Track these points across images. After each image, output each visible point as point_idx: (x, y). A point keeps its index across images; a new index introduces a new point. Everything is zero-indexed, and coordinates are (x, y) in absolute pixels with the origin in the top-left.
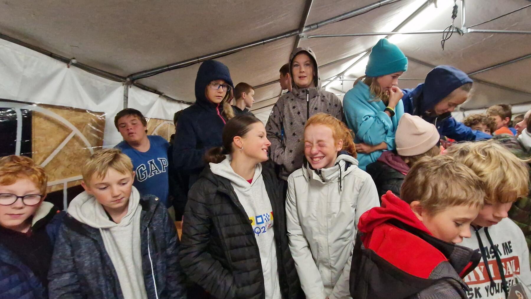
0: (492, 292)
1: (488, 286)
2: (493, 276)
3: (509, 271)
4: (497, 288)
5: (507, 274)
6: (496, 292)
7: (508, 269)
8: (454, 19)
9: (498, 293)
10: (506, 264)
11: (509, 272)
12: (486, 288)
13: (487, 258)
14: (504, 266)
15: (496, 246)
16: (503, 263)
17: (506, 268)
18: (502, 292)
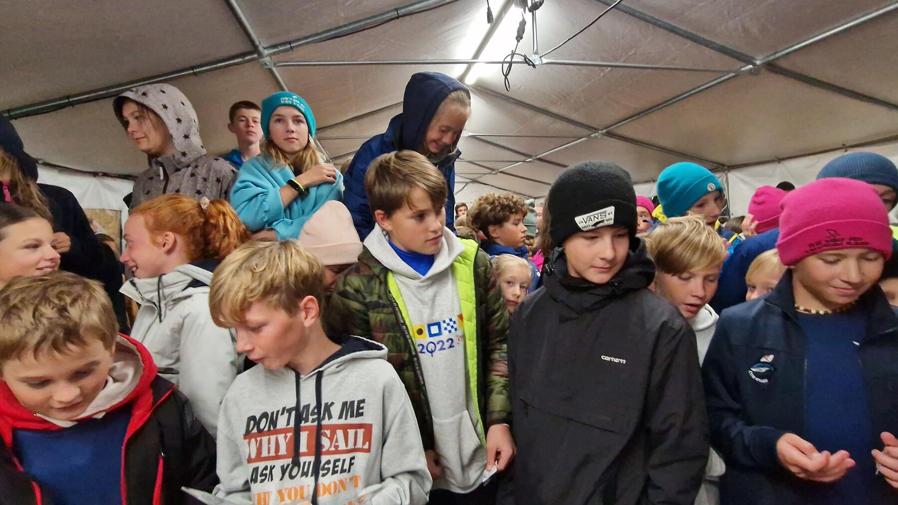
0: (294, 474)
1: (288, 465)
2: (303, 448)
3: (336, 444)
4: (305, 470)
5: (333, 449)
6: (302, 476)
7: (337, 441)
8: (518, 41)
9: (305, 476)
10: (333, 433)
11: (336, 447)
12: (282, 467)
13: (303, 422)
14: (329, 436)
15: (329, 404)
16: (329, 431)
17: (331, 439)
18: (312, 476)
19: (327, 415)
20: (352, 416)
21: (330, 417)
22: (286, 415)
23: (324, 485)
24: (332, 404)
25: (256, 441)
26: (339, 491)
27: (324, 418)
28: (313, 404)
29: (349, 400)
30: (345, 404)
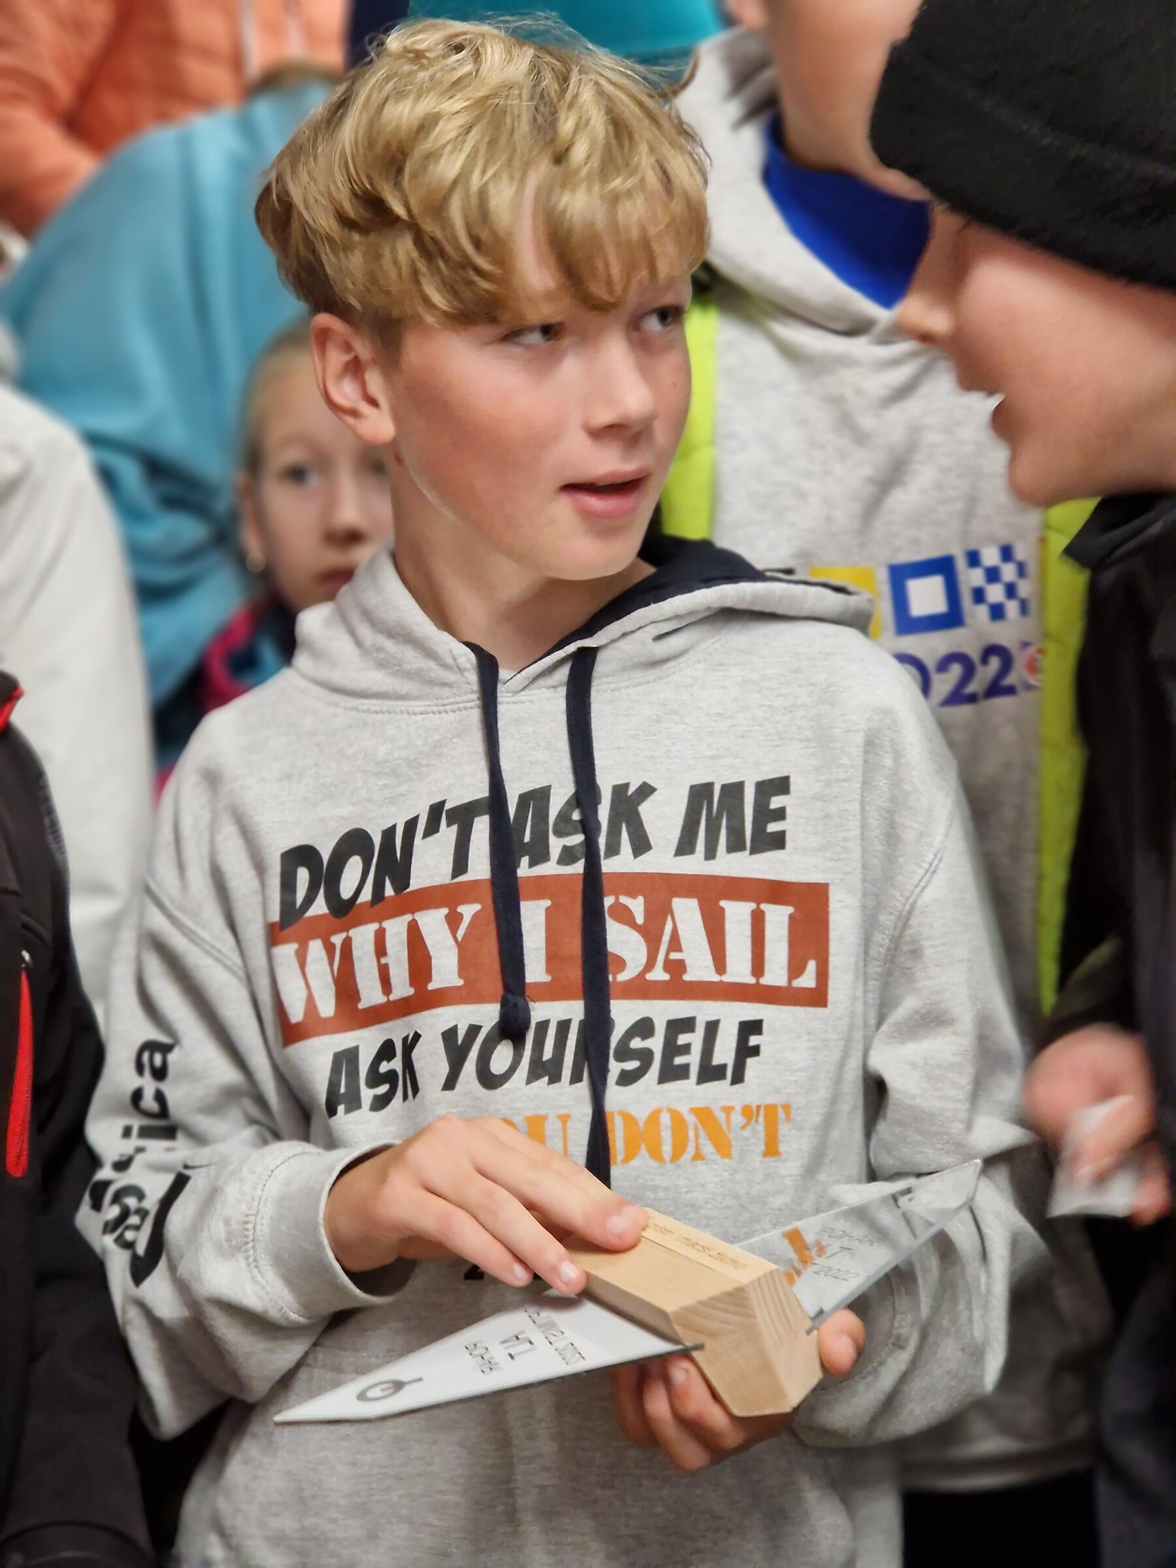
0: (498, 1067)
1: (474, 1030)
2: (535, 971)
3: (674, 956)
4: (548, 1053)
5: (659, 974)
6: (533, 1076)
7: (676, 946)
9: (546, 1079)
10: (659, 913)
11: (676, 968)
12: (449, 1036)
13: (525, 861)
14: (640, 920)
15: (631, 791)
16: (640, 900)
17: (651, 934)
18: (576, 1078)
19: (625, 835)
20: (736, 845)
21: (641, 845)
22: (448, 834)
23: (629, 1119)
24: (646, 790)
25: (330, 948)
26: (698, 1156)
27: (613, 850)
28: (562, 791)
29: (720, 778)
30: (700, 794)
